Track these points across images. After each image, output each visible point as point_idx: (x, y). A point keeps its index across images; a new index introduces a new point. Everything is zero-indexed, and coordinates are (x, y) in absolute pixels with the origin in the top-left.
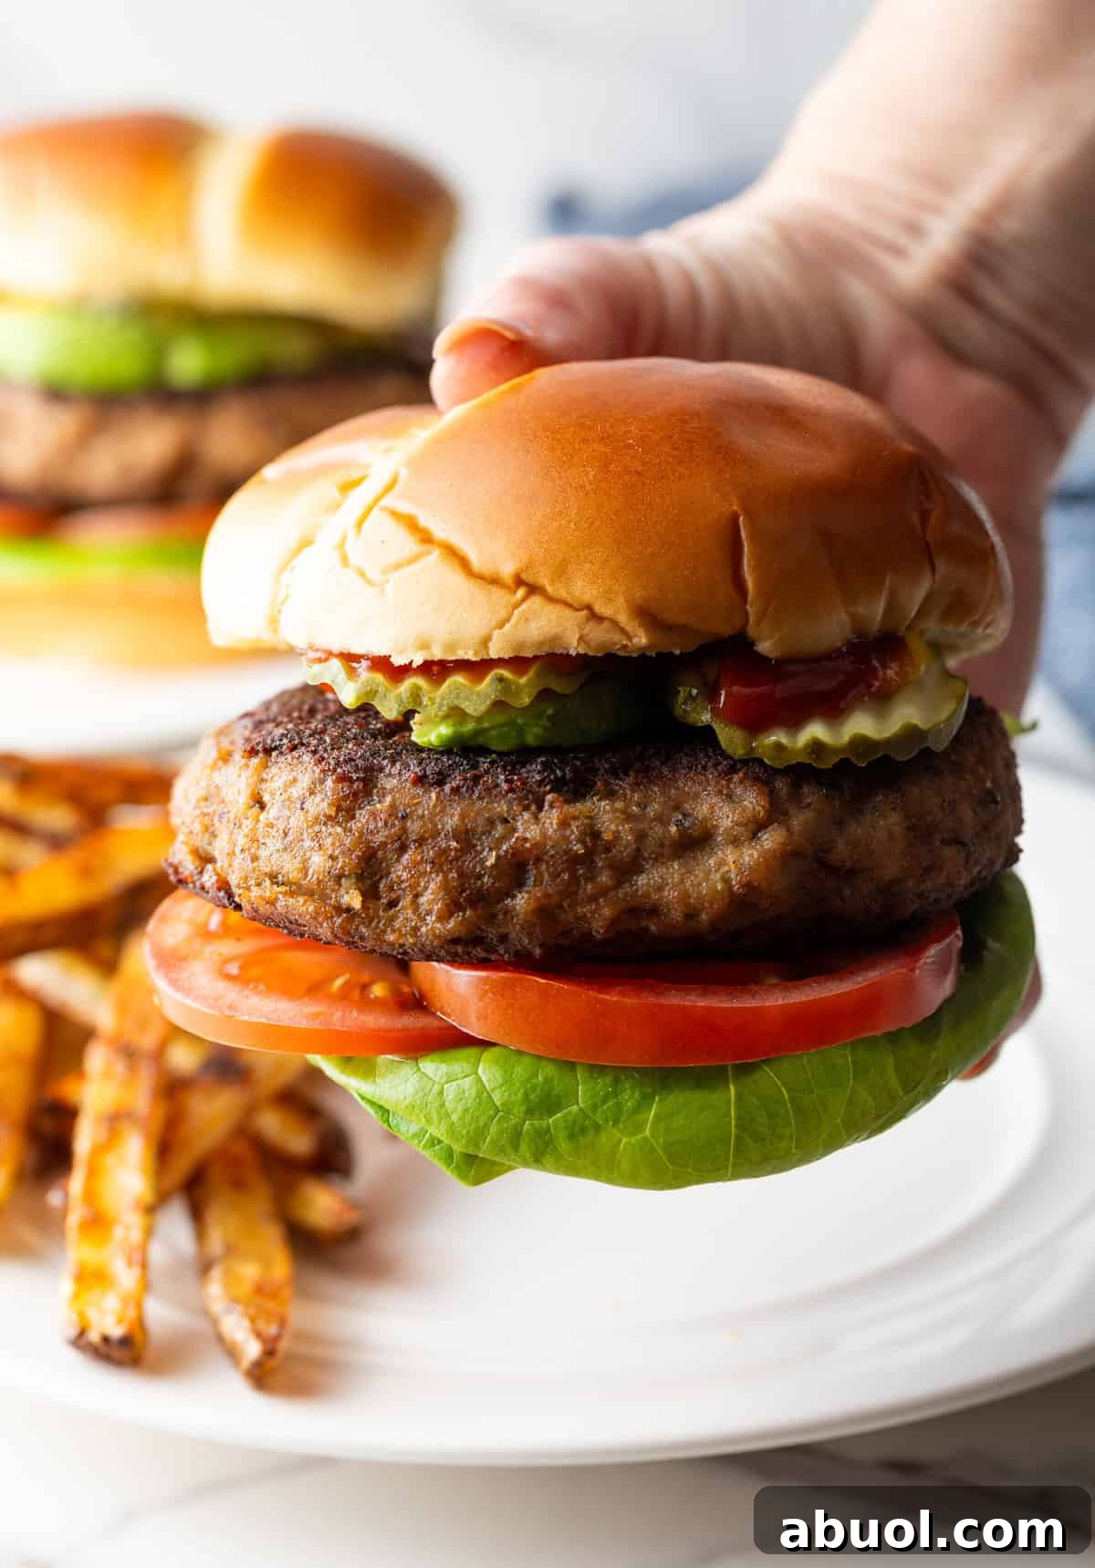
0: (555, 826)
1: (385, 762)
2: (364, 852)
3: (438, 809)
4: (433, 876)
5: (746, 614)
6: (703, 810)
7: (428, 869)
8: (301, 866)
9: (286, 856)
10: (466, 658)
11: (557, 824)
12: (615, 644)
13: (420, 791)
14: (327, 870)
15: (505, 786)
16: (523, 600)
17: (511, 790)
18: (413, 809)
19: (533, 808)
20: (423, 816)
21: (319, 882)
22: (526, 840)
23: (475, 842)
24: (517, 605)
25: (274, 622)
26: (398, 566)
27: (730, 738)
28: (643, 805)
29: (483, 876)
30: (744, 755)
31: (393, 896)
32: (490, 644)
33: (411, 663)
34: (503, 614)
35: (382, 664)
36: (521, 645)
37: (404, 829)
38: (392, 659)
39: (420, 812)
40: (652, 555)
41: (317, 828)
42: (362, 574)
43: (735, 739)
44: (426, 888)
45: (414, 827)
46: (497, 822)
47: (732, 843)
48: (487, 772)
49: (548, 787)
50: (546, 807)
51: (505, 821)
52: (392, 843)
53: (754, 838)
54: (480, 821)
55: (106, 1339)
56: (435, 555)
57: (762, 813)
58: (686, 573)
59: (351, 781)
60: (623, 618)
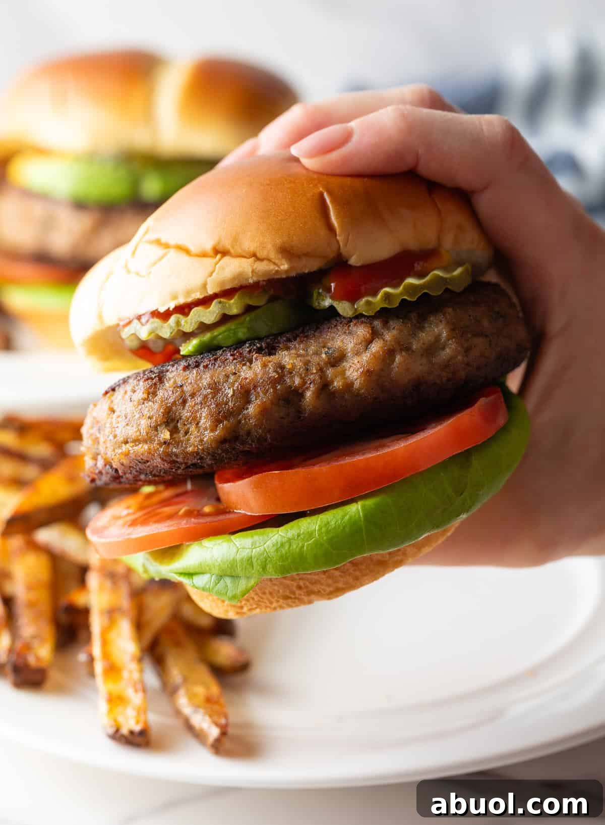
0: (260, 368)
1: (169, 367)
2: (165, 409)
3: (198, 378)
4: (203, 410)
5: (338, 242)
6: (338, 343)
7: (199, 407)
8: (137, 429)
9: (129, 428)
10: (197, 298)
11: (261, 366)
12: (272, 270)
13: (188, 372)
14: (149, 425)
15: (231, 358)
16: (220, 260)
17: (234, 359)
18: (186, 381)
19: (248, 364)
20: (191, 383)
21: (147, 434)
22: (246, 378)
23: (220, 387)
24: (216, 264)
25: (100, 317)
26: (155, 263)
27: (344, 308)
28: (305, 349)
29: (228, 402)
30: (353, 314)
31: (186, 428)
32: (207, 286)
33: (169, 308)
34: (210, 269)
35: (155, 314)
36: (223, 283)
37: (183, 391)
38: (159, 310)
39: (189, 381)
40: (282, 220)
41: (140, 407)
42: (138, 274)
43: (346, 307)
44: (201, 417)
45: (188, 389)
46: (231, 375)
47: (356, 355)
48: (222, 355)
49: (254, 353)
50: (254, 360)
51: (235, 374)
52: (178, 400)
53: (367, 349)
54: (221, 377)
55: (132, 733)
56: (172, 253)
57: (368, 335)
58: (301, 225)
59: (152, 379)
60: (272, 255)
